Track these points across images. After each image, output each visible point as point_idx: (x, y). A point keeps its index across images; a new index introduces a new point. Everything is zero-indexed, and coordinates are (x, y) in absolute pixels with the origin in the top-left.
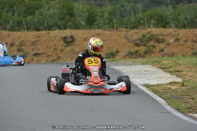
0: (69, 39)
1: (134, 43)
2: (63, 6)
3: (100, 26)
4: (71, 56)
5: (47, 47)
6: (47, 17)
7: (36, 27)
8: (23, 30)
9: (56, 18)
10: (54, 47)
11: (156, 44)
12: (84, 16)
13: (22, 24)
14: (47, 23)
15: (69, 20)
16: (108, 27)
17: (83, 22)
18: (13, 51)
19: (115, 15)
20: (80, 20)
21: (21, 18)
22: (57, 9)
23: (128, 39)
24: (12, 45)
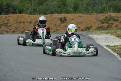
0: (63, 19)
1: (101, 21)
2: (60, 0)
3: (81, 11)
4: (64, 29)
5: (51, 24)
6: (51, 6)
7: (44, 12)
8: (37, 14)
9: (56, 7)
10: (54, 24)
11: (114, 22)
12: (72, 6)
13: (36, 10)
14: (51, 10)
15: (64, 8)
16: (86, 12)
17: (71, 9)
18: (31, 26)
19: (90, 5)
20: (70, 8)
21: (36, 7)
22: (56, 1)
23: (97, 19)
24: (30, 23)
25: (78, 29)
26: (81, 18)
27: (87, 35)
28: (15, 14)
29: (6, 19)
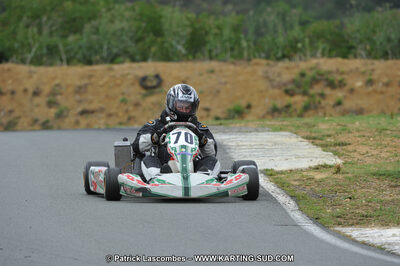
0: (152, 81)
1: (284, 88)
2: (141, 15)
3: (214, 53)
5: (107, 96)
6: (109, 36)
7: (84, 56)
8: (59, 62)
9: (125, 38)
10: (121, 97)
11: (328, 91)
12: (182, 33)
13: (58, 52)
14: (108, 49)
15: (153, 43)
16: (232, 56)
17: (180, 47)
18: (38, 106)
19: (246, 32)
20: (174, 43)
21: (56, 40)
22: (127, 20)
23: (271, 81)
24: (36, 93)
25: (205, 113)
26: (213, 76)
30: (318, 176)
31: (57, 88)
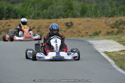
0: (69, 24)
1: (111, 26)
2: (66, 3)
3: (89, 15)
4: (71, 35)
6: (56, 10)
7: (48, 16)
8: (40, 18)
9: (61, 11)
10: (60, 29)
12: (79, 9)
13: (40, 15)
14: (56, 14)
15: (70, 12)
16: (95, 16)
17: (78, 13)
18: (34, 32)
20: (77, 12)
21: (40, 11)
22: (62, 5)
23: (107, 24)
24: (34, 28)
25: (86, 34)
26: (89, 22)
27: (87, 41)
28: (17, 19)
29: (7, 25)
30: (122, 54)
31: (40, 26)
